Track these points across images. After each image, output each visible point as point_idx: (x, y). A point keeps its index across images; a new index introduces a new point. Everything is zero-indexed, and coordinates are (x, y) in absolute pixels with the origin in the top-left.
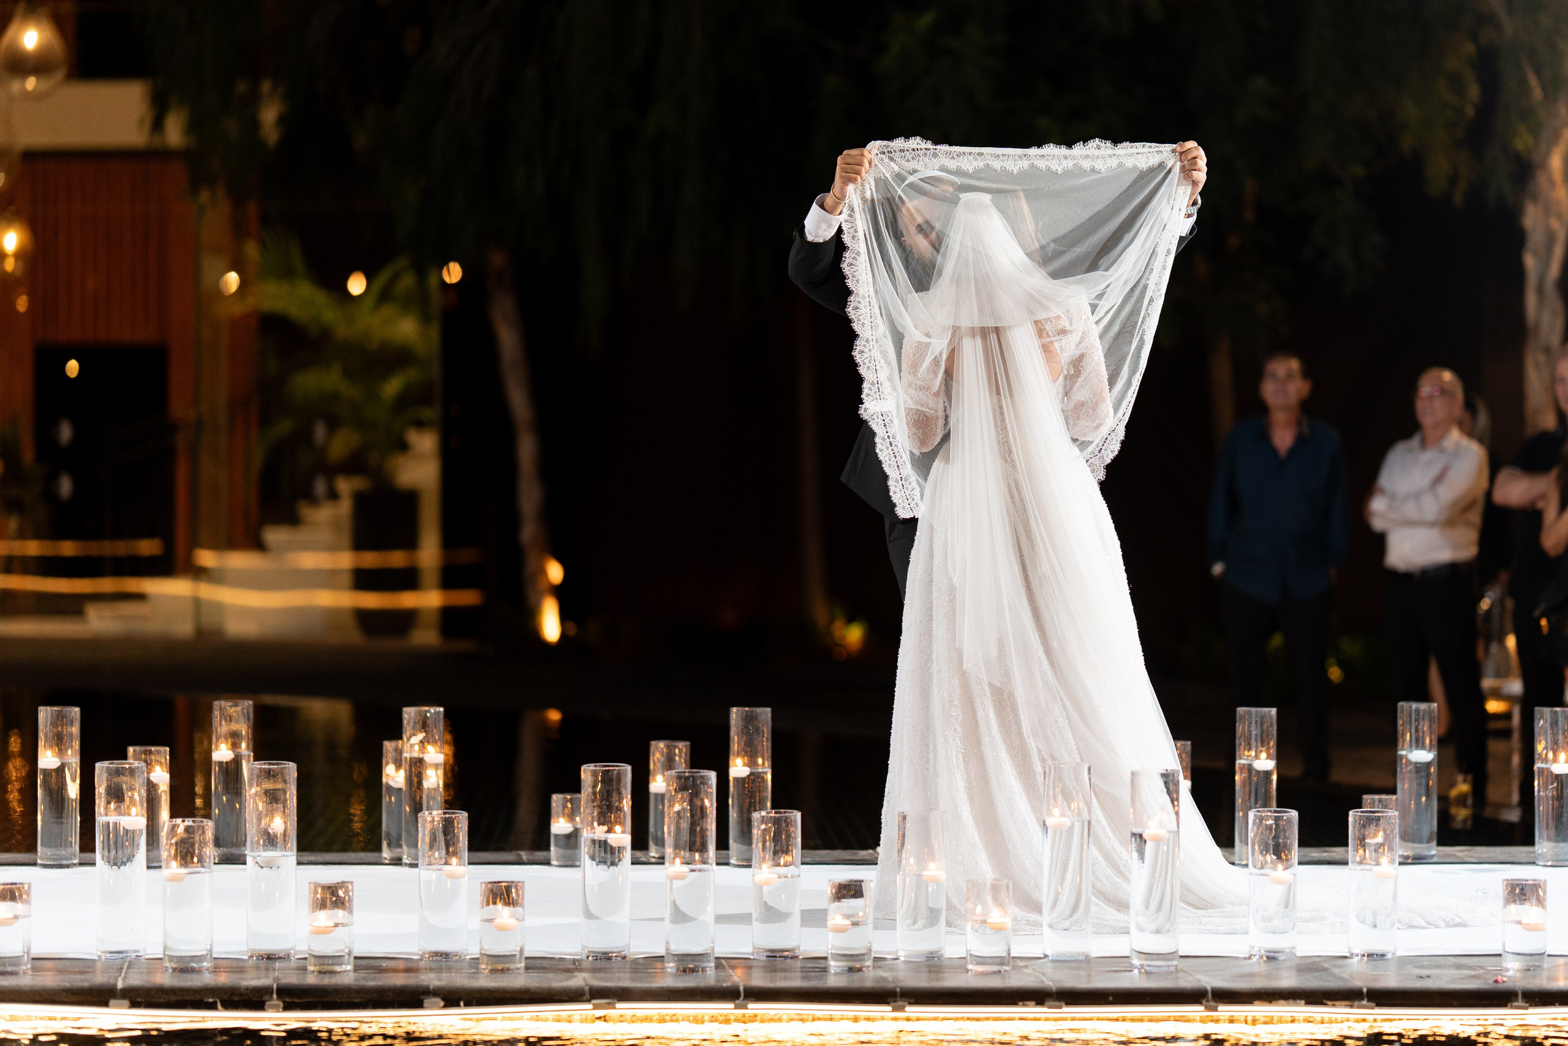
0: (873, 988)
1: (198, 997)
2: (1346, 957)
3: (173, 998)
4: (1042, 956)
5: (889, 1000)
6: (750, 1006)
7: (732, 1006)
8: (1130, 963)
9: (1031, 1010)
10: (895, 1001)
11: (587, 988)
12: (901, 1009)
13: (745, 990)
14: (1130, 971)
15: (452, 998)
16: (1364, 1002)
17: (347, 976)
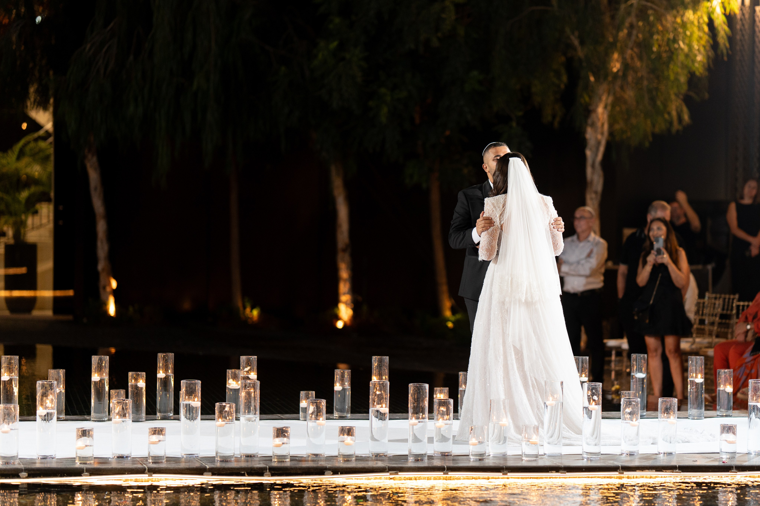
0: (495, 466)
1: (238, 471)
2: (657, 454)
3: (228, 472)
4: (543, 454)
5: (501, 471)
6: (449, 473)
7: (442, 473)
8: (583, 457)
9: (554, 474)
10: (503, 471)
11: (387, 467)
12: (506, 474)
13: (447, 467)
14: (582, 460)
15: (336, 471)
16: (677, 471)
17: (288, 463)
